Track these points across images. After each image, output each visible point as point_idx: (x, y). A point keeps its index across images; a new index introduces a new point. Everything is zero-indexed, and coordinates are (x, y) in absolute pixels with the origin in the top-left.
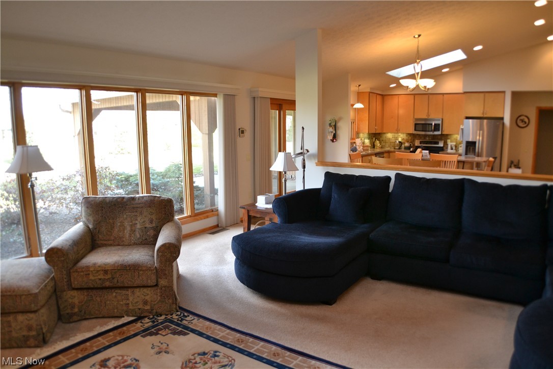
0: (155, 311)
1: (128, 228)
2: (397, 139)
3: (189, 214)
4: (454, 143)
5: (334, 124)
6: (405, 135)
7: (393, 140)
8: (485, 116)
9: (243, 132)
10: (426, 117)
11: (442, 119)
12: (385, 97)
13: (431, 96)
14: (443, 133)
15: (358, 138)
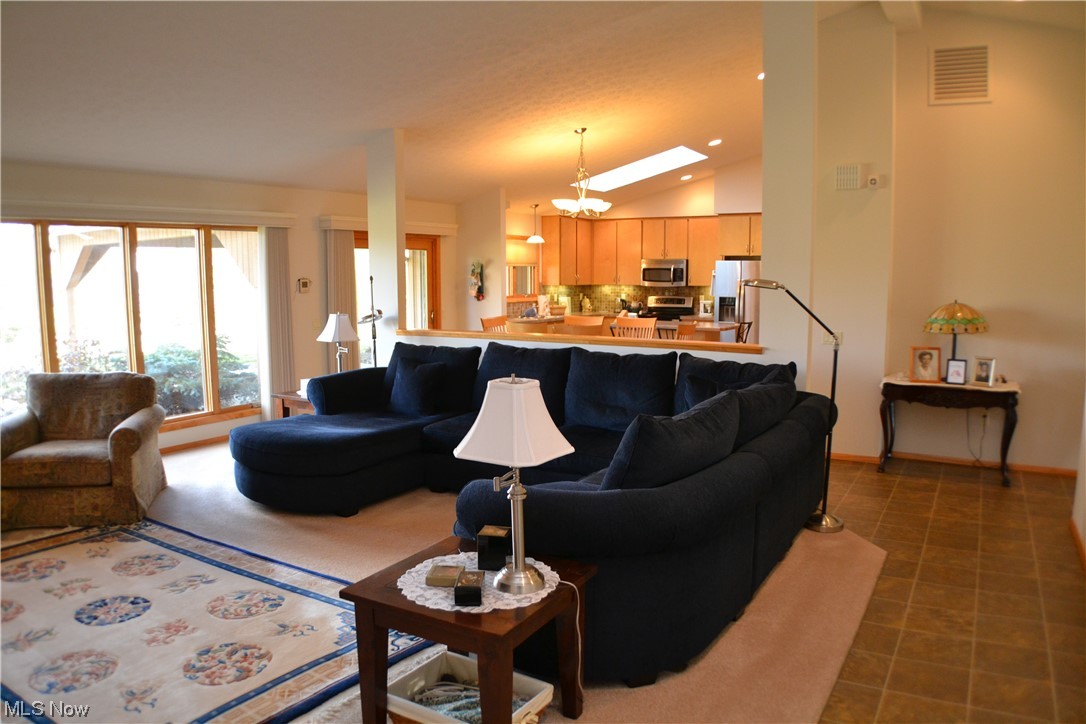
0: (107, 519)
1: (89, 416)
2: (618, 295)
3: (211, 409)
4: (710, 302)
5: (479, 270)
6: (631, 289)
7: (612, 298)
8: (752, 254)
9: (305, 285)
10: (662, 258)
11: (687, 261)
12: (597, 224)
13: (668, 222)
14: (689, 284)
15: (544, 294)
